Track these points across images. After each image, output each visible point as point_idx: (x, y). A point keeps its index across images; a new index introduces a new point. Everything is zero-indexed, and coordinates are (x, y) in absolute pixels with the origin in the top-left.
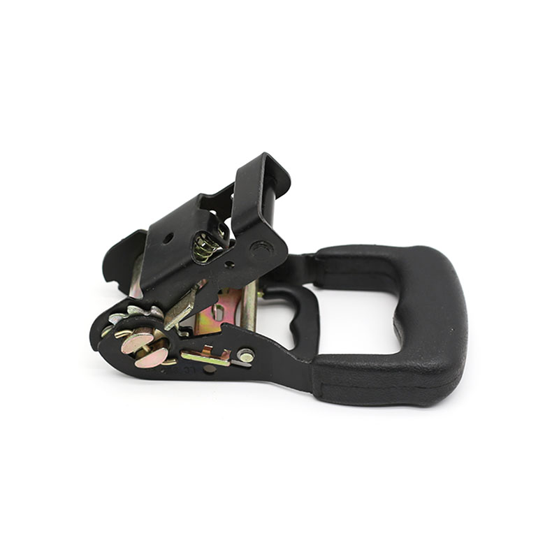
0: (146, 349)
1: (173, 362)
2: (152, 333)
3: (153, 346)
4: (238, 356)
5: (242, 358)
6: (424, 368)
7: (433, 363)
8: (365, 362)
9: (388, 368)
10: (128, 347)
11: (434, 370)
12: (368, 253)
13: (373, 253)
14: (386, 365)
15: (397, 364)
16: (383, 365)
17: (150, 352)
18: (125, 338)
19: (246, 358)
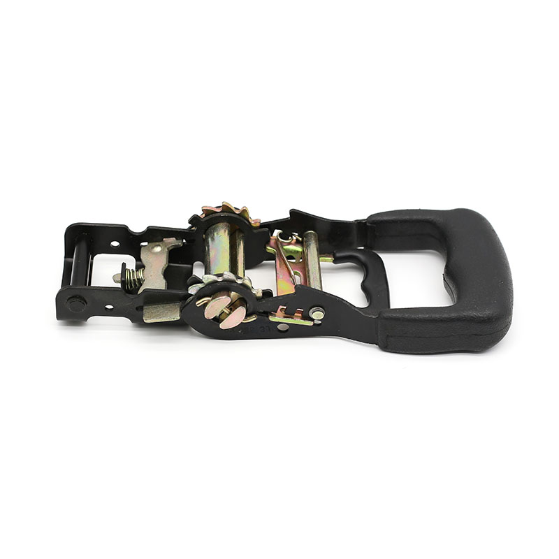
0: (227, 311)
1: (253, 318)
2: (229, 296)
3: (232, 307)
4: (310, 314)
5: (314, 316)
6: (480, 317)
7: (487, 313)
8: (427, 314)
9: (447, 319)
10: (210, 313)
11: (489, 319)
12: (415, 217)
13: (420, 217)
14: (446, 316)
15: (456, 315)
16: (443, 316)
17: (230, 313)
18: (205, 305)
19: (318, 315)
